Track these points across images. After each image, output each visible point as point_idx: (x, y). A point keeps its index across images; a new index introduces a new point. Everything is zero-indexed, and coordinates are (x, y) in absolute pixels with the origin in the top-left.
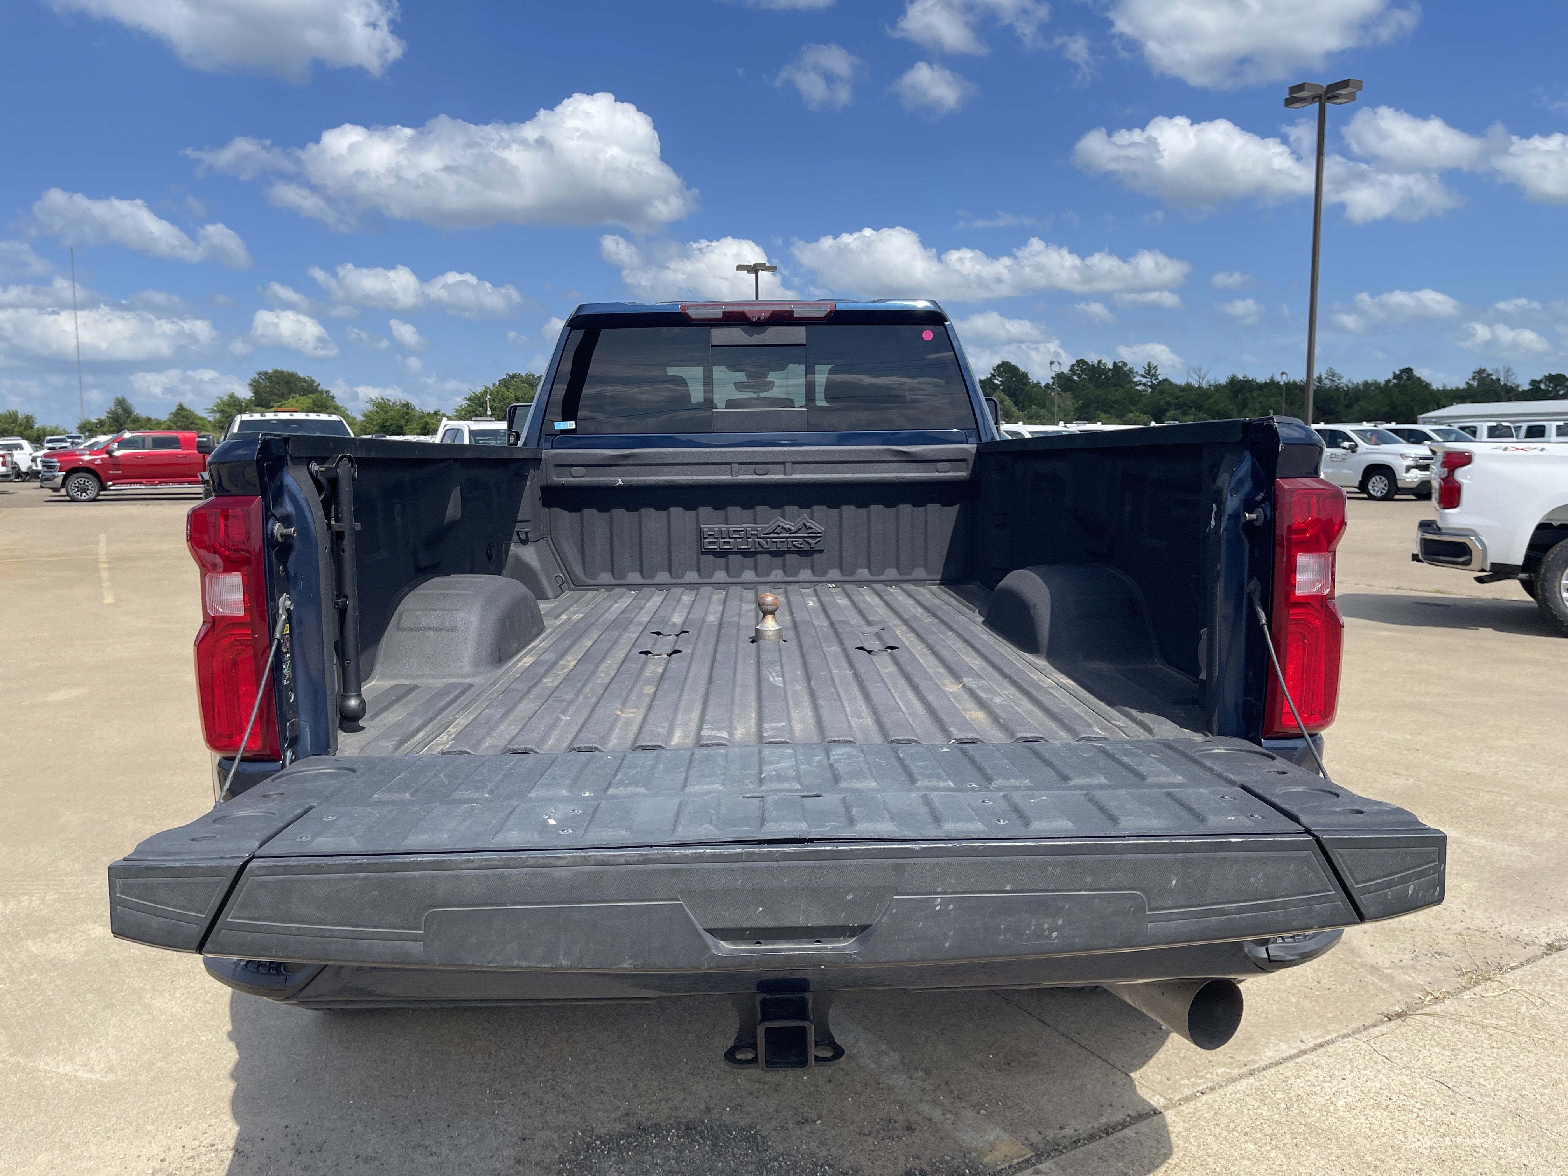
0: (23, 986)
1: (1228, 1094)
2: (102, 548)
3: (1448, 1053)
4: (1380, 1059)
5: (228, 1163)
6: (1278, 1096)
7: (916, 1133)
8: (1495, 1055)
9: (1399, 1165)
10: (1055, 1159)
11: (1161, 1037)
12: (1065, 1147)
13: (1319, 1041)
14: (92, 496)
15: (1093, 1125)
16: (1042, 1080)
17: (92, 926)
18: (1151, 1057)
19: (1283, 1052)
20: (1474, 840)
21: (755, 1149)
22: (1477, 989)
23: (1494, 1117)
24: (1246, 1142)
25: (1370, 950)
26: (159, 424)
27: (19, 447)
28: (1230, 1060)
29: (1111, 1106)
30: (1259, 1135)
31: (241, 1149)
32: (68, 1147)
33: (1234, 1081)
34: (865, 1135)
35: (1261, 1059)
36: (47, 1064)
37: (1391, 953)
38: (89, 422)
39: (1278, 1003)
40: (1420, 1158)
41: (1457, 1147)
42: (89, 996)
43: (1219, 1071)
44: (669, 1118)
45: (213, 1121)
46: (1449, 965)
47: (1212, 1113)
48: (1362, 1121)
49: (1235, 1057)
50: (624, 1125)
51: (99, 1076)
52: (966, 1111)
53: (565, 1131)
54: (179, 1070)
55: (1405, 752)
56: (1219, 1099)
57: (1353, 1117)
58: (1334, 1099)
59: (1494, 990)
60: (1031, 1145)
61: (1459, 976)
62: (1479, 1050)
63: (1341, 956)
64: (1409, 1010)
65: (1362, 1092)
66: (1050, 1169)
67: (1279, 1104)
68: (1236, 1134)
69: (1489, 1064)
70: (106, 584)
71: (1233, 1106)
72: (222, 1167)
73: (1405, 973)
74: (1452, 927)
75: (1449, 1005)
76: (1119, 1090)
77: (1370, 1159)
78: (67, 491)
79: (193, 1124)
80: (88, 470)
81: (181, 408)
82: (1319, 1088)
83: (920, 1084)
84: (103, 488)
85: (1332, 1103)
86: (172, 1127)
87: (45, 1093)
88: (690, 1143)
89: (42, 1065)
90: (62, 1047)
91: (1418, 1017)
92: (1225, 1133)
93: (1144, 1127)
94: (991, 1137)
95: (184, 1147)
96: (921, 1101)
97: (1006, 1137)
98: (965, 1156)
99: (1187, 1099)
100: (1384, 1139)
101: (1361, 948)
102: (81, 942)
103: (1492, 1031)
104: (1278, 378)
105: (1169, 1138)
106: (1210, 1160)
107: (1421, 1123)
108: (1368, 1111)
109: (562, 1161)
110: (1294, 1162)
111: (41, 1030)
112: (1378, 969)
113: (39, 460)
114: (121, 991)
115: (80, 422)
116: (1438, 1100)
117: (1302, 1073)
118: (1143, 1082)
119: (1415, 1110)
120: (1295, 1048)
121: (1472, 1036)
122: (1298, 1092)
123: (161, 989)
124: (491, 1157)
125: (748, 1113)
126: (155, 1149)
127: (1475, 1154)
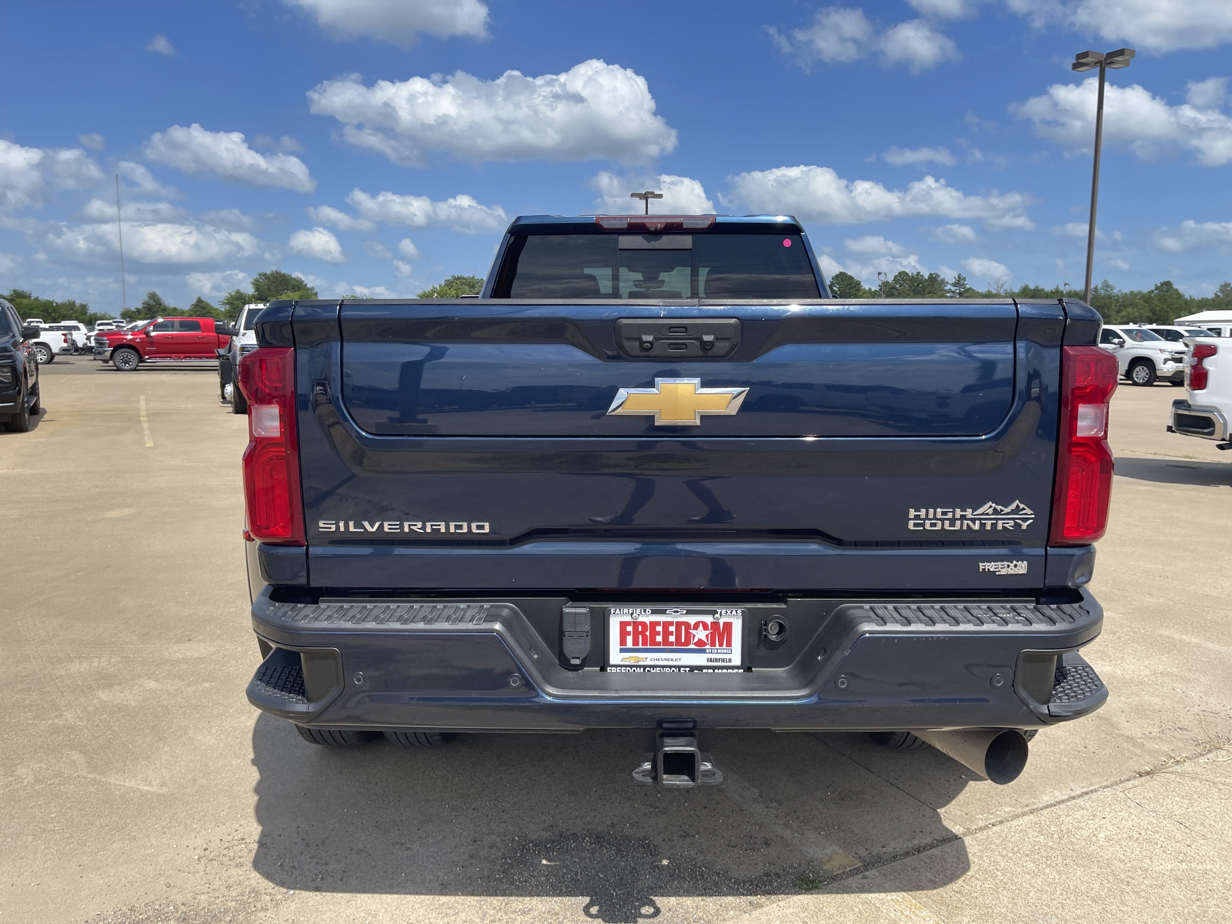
0: (96, 724)
1: (1013, 827)
2: (142, 405)
3: (1186, 802)
4: (1132, 805)
5: (254, 852)
6: (1052, 829)
7: (772, 847)
8: (1223, 804)
9: (1146, 882)
10: (878, 869)
11: (961, 783)
12: (886, 860)
13: (1085, 790)
14: (133, 367)
15: (907, 845)
16: (868, 812)
17: (147, 681)
18: (953, 798)
19: (1056, 797)
20: (1210, 645)
21: (649, 854)
22: (1210, 755)
23: (1221, 849)
24: (1027, 861)
25: (1126, 725)
26: (183, 313)
27: (77, 328)
28: (1015, 802)
29: (922, 832)
30: (1037, 857)
31: (263, 843)
32: (134, 838)
33: (1018, 817)
34: (732, 846)
35: (1039, 802)
36: (116, 779)
37: (1143, 727)
38: (129, 311)
39: (1053, 761)
40: (1163, 877)
41: (1191, 870)
42: (146, 731)
43: (1006, 810)
44: (584, 829)
45: (243, 822)
46: (1188, 737)
47: (1001, 839)
48: (1118, 849)
49: (1019, 800)
50: (550, 834)
51: (155, 789)
52: (809, 832)
53: (505, 836)
54: (216, 785)
55: (1158, 578)
56: (1006, 830)
57: (1111, 846)
58: (1096, 832)
59: (1223, 757)
60: (860, 858)
61: (1196, 745)
62: (1211, 800)
63: (1104, 728)
64: (1156, 769)
65: (1118, 828)
66: (874, 875)
67: (1053, 834)
68: (1019, 855)
69: (1218, 811)
70: (147, 433)
71: (1017, 835)
72: (250, 855)
73: (1154, 742)
74: (1191, 709)
75: (1188, 766)
76: (928, 820)
77: (1123, 877)
78: (114, 363)
79: (228, 824)
80: (130, 346)
81: (200, 301)
82: (1084, 824)
83: (774, 811)
84: (142, 360)
85: (1094, 835)
86: (211, 826)
87: (115, 800)
88: (600, 848)
89: (112, 780)
90: (127, 768)
91: (1163, 775)
92: (1010, 855)
93: (947, 848)
94: (829, 851)
95: (221, 840)
96: (775, 824)
97: (841, 852)
98: (809, 864)
99: (981, 829)
100: (1135, 863)
101: (1119, 723)
102: (140, 692)
103: (1222, 787)
104: (1062, 288)
105: (967, 856)
106: (999, 873)
107: (1164, 852)
108: (1122, 842)
109: (504, 857)
110: (1064, 877)
111: (110, 755)
112: (1132, 739)
113: (92, 338)
114: (171, 728)
115: (122, 310)
116: (1177, 836)
117: (1071, 813)
118: (947, 815)
119: (1159, 842)
120: (1066, 795)
121: (1205, 790)
122: (1068, 826)
123: (201, 727)
124: (451, 853)
125: (643, 828)
126: (200, 841)
127: (1206, 876)
